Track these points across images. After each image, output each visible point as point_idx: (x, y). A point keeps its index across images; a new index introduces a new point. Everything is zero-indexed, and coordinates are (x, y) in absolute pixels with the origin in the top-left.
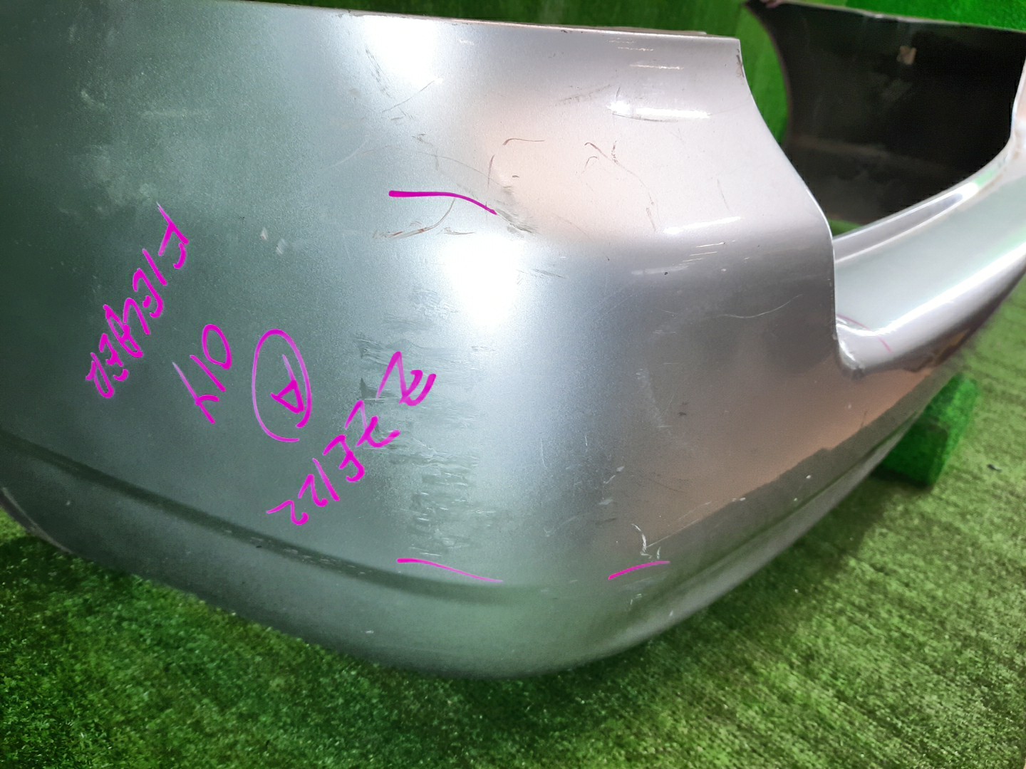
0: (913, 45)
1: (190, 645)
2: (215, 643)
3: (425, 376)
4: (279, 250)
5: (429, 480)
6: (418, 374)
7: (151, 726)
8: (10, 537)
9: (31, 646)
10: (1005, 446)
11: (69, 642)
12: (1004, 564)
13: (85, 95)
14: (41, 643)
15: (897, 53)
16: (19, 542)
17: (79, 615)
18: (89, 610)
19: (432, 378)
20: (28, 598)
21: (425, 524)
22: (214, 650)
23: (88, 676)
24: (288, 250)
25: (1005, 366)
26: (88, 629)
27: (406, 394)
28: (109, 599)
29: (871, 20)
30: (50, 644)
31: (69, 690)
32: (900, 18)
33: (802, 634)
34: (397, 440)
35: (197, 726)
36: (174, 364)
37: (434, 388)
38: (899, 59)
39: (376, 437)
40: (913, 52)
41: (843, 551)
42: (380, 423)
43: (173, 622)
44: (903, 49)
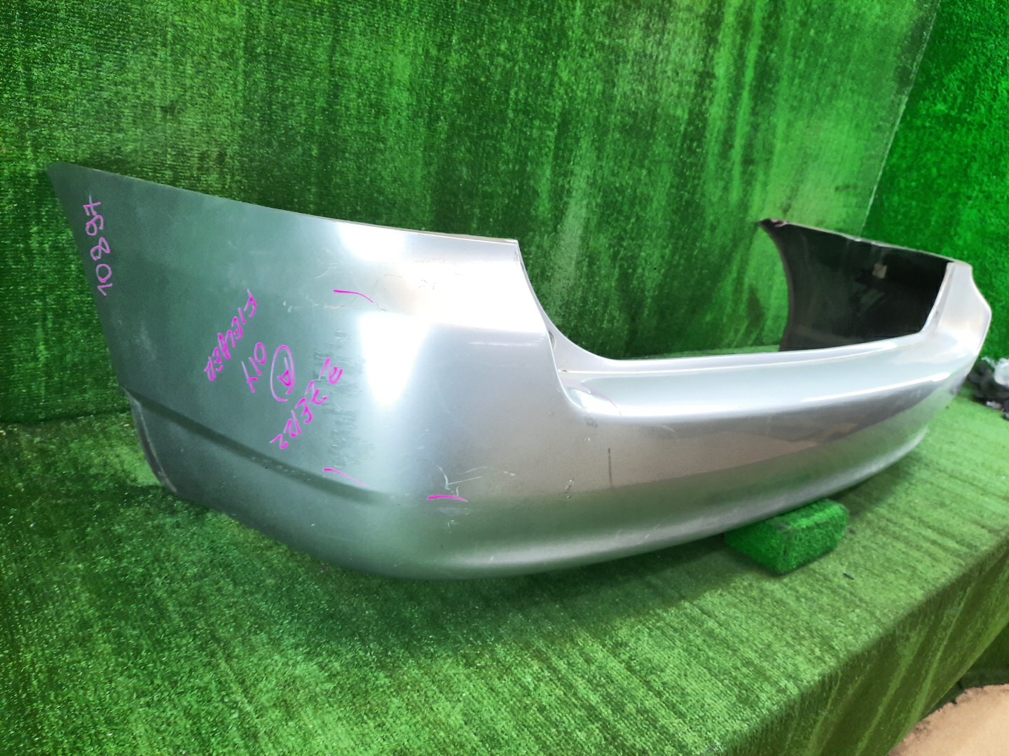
0: (884, 264)
1: (227, 554)
2: (242, 556)
3: (339, 370)
4: (289, 310)
5: (338, 423)
6: (336, 369)
7: (194, 584)
8: (145, 484)
9: (142, 536)
10: (869, 564)
11: (163, 537)
12: (811, 631)
13: (229, 243)
14: (147, 535)
15: (872, 269)
16: (151, 487)
17: (173, 527)
18: (178, 525)
19: (341, 371)
20: (148, 513)
21: (335, 447)
22: (240, 559)
23: (168, 554)
24: (293, 310)
25: (912, 518)
26: (175, 535)
27: (331, 377)
28: (191, 523)
29: (853, 242)
30: (152, 537)
31: (156, 559)
32: (873, 243)
33: (623, 633)
34: (326, 401)
35: (219, 590)
36: (243, 363)
37: (342, 376)
38: (874, 273)
39: (318, 399)
40: (885, 269)
41: (683, 598)
42: (320, 393)
43: (222, 541)
44: (877, 266)
